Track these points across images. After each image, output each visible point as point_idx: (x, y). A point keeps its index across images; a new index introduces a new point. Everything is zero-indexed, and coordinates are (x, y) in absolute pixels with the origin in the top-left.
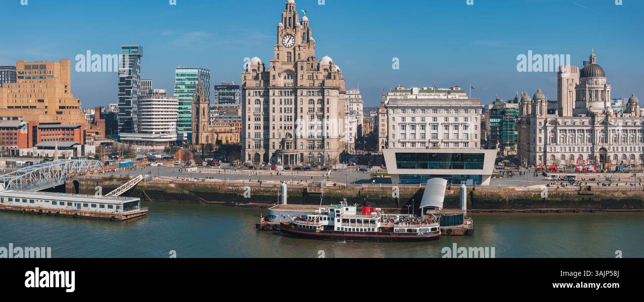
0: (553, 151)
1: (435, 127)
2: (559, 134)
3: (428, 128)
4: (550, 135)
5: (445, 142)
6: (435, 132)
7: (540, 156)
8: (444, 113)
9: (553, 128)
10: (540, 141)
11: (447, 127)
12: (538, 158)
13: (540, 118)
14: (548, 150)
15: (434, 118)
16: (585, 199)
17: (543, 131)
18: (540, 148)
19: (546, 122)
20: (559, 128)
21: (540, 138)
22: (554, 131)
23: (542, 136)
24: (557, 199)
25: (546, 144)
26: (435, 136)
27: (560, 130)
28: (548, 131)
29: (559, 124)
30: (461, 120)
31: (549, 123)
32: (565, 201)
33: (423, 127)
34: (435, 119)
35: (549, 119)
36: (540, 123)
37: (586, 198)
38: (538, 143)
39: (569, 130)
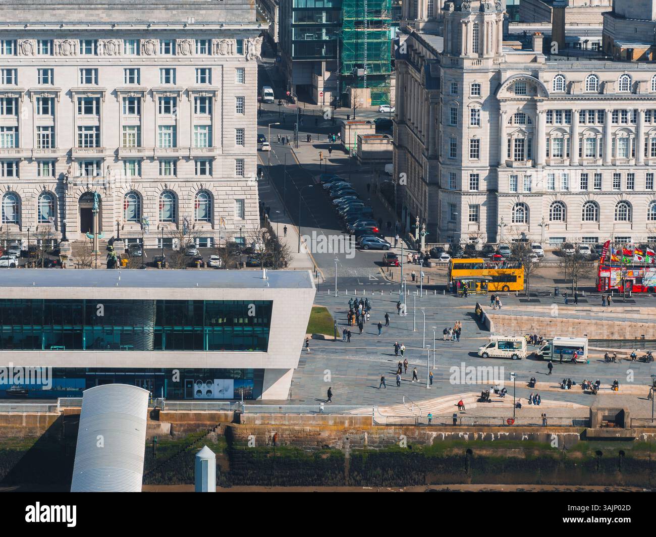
0: (521, 189)
1: (90, 104)
2: (543, 126)
3: (66, 108)
4: (510, 130)
5: (125, 160)
6: (91, 120)
7: (476, 207)
8: (124, 53)
9: (521, 105)
10: (475, 153)
11: (134, 104)
12: (465, 213)
13: (474, 71)
14: (504, 183)
15: (89, 71)
16: (604, 454)
17: (485, 116)
18: (475, 178)
19: (496, 84)
20: (544, 106)
21: (475, 143)
22: (527, 118)
23: (484, 134)
24: (511, 453)
25: (495, 165)
26: (91, 137)
27: (550, 113)
28: (505, 119)
29: (545, 93)
30: (187, 79)
31: (510, 89)
32: (538, 459)
33: (47, 104)
34: (90, 74)
35: (505, 76)
36: (476, 89)
37: (610, 450)
38: (466, 159)
39: (582, 113)
